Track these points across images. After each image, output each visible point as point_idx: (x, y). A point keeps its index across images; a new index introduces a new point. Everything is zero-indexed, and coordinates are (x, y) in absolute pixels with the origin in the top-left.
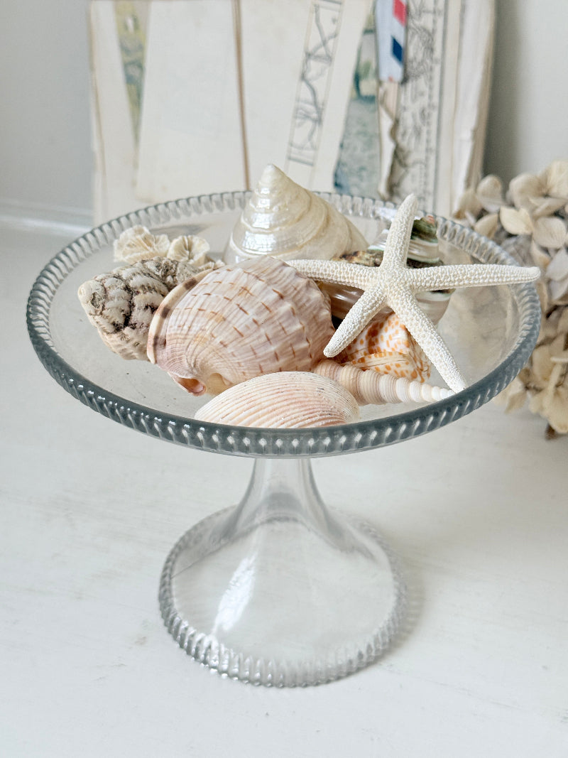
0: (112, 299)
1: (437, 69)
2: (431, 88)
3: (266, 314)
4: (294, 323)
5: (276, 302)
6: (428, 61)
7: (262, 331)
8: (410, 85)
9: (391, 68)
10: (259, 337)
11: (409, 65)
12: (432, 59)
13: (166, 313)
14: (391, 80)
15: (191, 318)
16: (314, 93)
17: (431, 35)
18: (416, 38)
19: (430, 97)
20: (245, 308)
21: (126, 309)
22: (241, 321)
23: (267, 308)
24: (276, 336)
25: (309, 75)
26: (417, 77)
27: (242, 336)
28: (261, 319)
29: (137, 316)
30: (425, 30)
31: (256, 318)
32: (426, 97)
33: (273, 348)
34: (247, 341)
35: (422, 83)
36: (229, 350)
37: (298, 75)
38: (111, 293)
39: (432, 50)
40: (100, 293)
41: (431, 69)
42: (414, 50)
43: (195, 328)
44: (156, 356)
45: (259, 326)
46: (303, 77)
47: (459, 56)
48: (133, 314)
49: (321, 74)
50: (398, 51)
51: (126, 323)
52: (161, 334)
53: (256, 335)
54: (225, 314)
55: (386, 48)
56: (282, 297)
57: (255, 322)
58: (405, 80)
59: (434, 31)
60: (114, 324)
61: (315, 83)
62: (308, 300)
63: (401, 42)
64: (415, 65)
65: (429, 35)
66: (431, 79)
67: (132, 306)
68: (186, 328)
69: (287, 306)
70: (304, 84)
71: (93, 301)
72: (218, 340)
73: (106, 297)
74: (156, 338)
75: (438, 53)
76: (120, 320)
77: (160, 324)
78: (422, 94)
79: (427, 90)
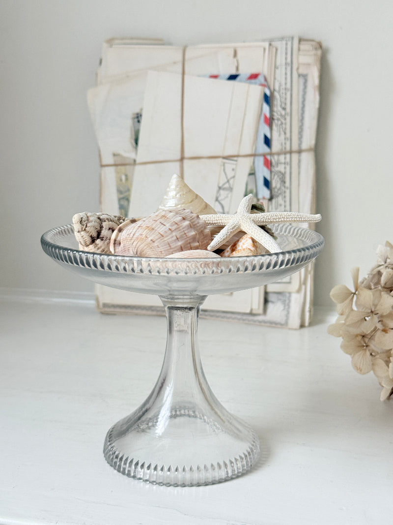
0: (91, 221)
1: (288, 192)
2: (285, 202)
3: (176, 226)
4: (191, 231)
5: (181, 221)
6: (283, 188)
7: (174, 234)
8: (274, 201)
9: (264, 192)
10: (172, 237)
11: (273, 190)
12: (285, 187)
13: (120, 230)
14: (264, 198)
15: (134, 230)
16: (223, 207)
17: (284, 175)
18: (276, 177)
19: (285, 206)
20: (165, 224)
21: (99, 228)
22: (162, 230)
23: (176, 223)
24: (181, 237)
25: (220, 199)
26: (277, 196)
27: (163, 236)
28: (173, 228)
29: (104, 233)
30: (280, 172)
31: (170, 228)
32: (283, 207)
33: (180, 243)
34: (165, 239)
35: (280, 200)
36: (155, 244)
37: (214, 199)
38: (91, 219)
39: (285, 182)
40: (85, 218)
41: (285, 192)
42: (275, 183)
43: (137, 235)
44: (115, 250)
45: (172, 231)
46: (217, 200)
47: (299, 185)
48: (102, 232)
49: (227, 197)
50: (267, 183)
51: (98, 237)
52: (118, 239)
53: (170, 236)
54: (153, 226)
55: (261, 182)
56: (184, 219)
57: (170, 229)
58: (271, 199)
59: (285, 173)
60: (91, 236)
61: (223, 202)
62: (198, 223)
63: (268, 178)
64: (276, 190)
65: (282, 174)
66: (285, 197)
67: (101, 227)
68: (132, 235)
69: (187, 223)
70: (217, 203)
71: (81, 222)
72: (150, 239)
73: (88, 220)
74: (115, 240)
75: (287, 184)
76: (95, 234)
77: (117, 236)
78: (281, 205)
79: (283, 203)
